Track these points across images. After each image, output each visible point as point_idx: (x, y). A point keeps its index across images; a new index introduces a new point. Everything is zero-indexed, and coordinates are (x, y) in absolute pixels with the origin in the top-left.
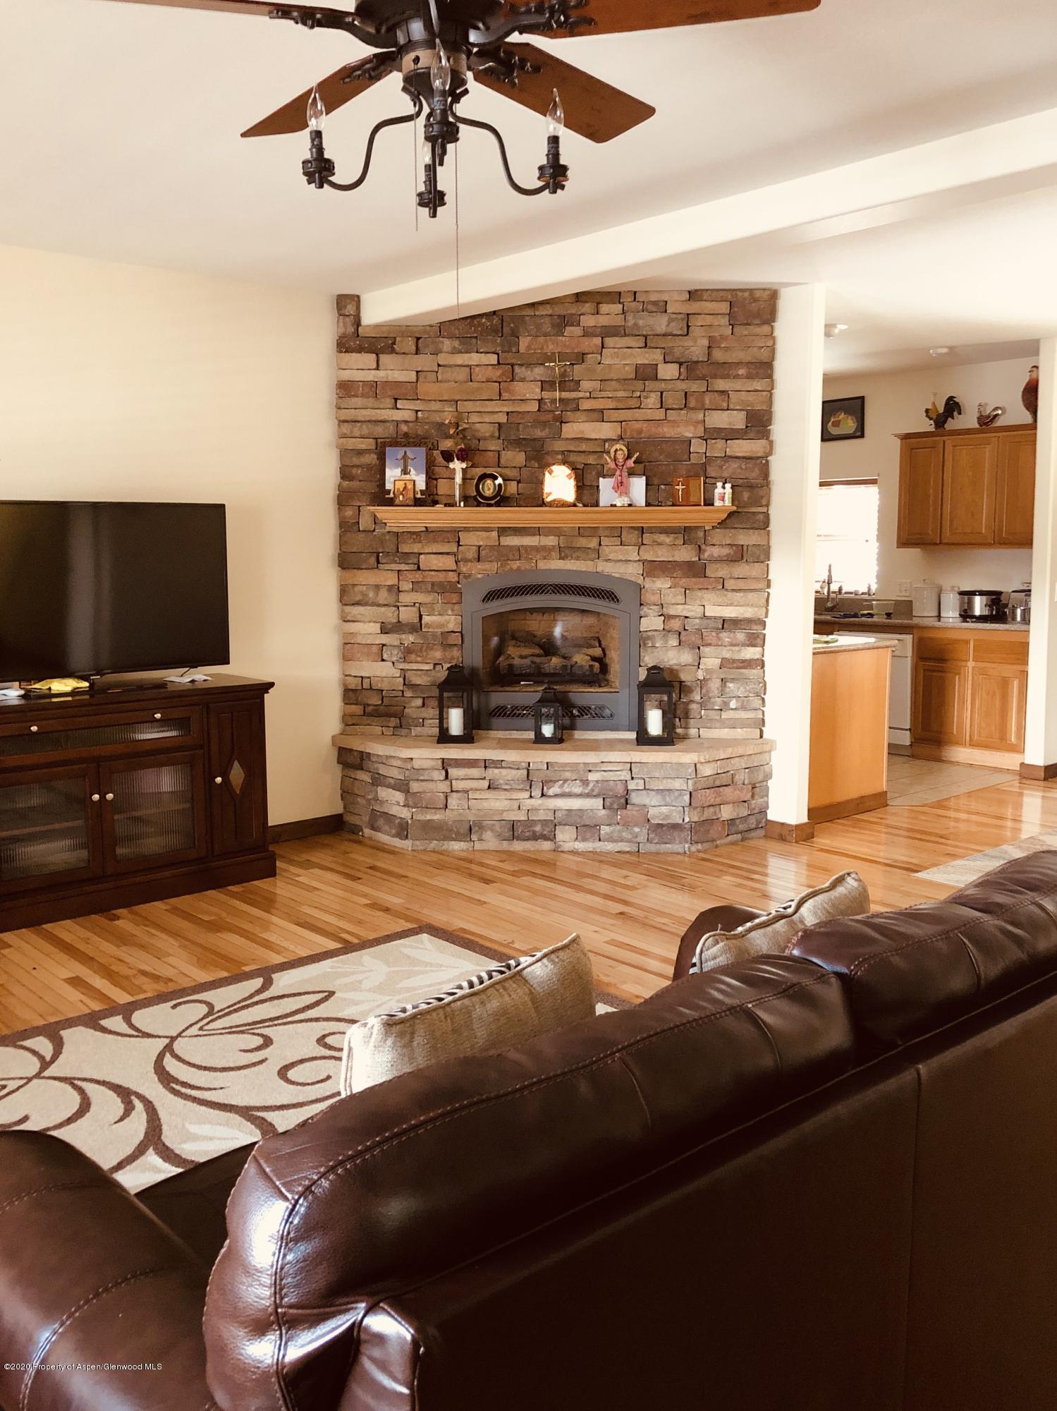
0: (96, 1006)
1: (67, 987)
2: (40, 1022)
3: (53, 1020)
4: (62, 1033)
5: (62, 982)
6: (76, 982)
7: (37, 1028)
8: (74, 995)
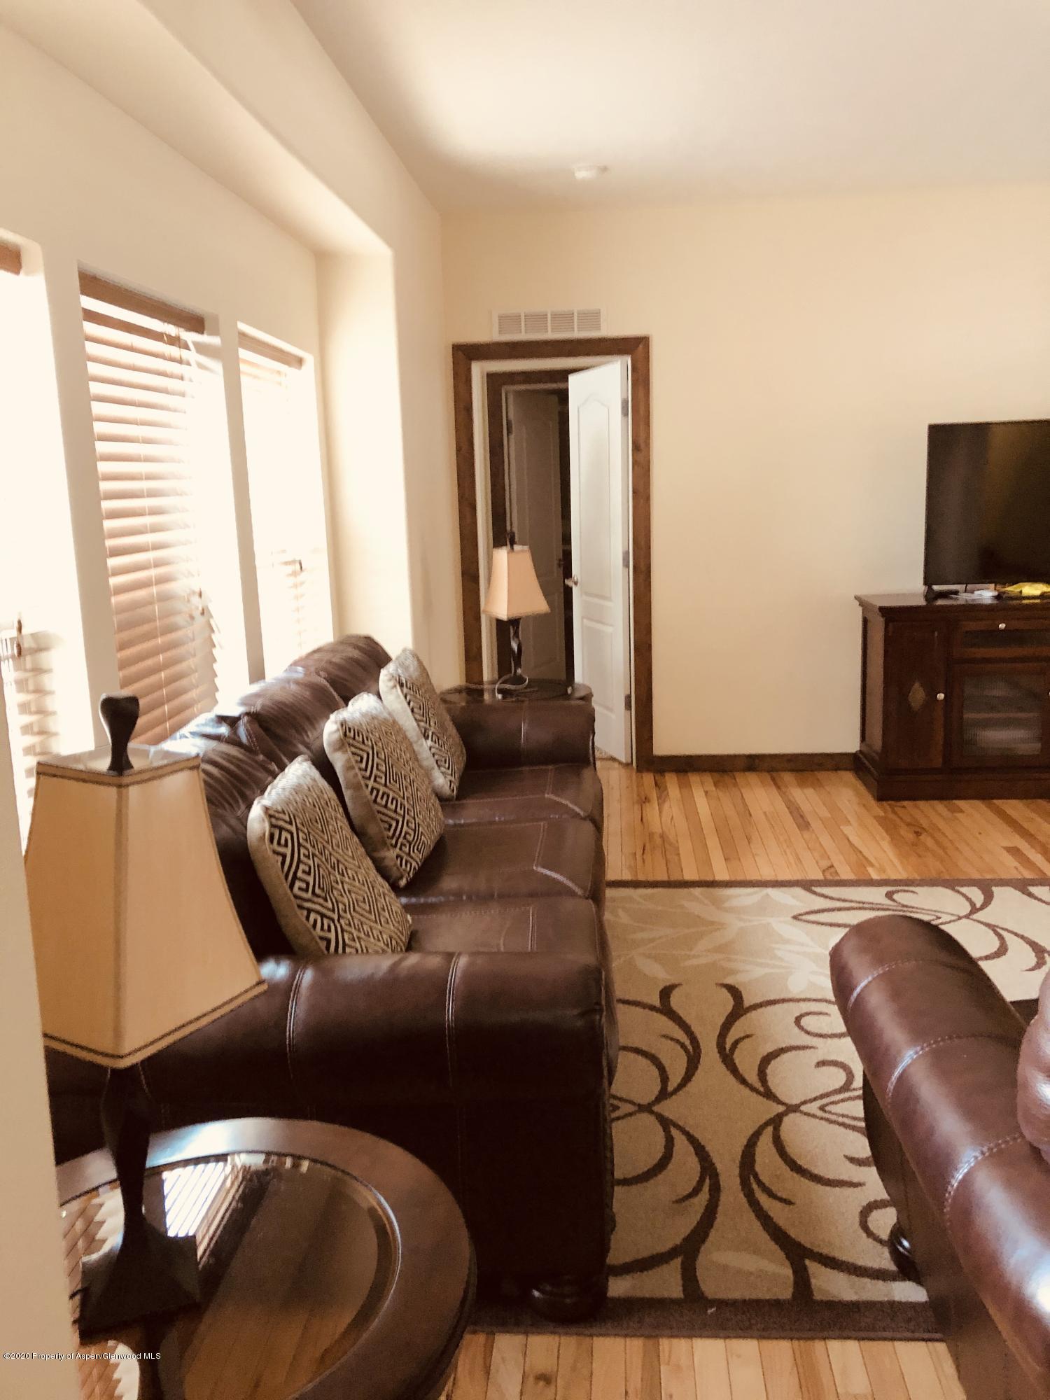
0: (1028, 875)
1: (1005, 853)
2: (976, 876)
3: (988, 876)
4: (994, 889)
5: (1002, 849)
6: (1014, 851)
7: (974, 880)
8: (1010, 861)
